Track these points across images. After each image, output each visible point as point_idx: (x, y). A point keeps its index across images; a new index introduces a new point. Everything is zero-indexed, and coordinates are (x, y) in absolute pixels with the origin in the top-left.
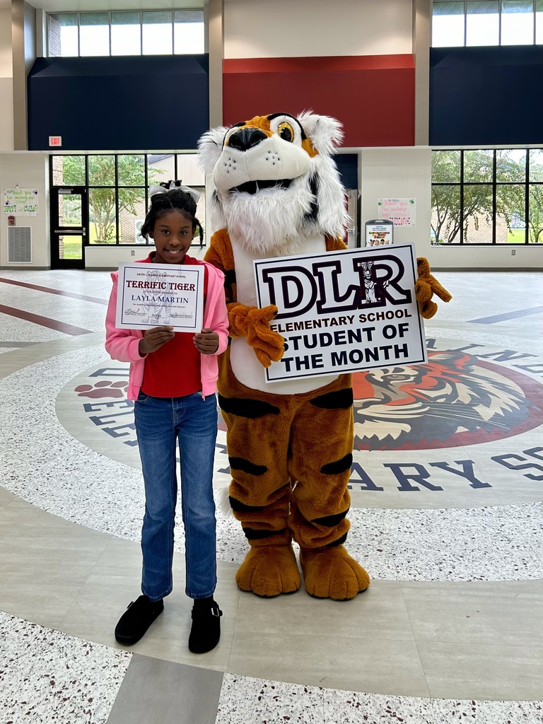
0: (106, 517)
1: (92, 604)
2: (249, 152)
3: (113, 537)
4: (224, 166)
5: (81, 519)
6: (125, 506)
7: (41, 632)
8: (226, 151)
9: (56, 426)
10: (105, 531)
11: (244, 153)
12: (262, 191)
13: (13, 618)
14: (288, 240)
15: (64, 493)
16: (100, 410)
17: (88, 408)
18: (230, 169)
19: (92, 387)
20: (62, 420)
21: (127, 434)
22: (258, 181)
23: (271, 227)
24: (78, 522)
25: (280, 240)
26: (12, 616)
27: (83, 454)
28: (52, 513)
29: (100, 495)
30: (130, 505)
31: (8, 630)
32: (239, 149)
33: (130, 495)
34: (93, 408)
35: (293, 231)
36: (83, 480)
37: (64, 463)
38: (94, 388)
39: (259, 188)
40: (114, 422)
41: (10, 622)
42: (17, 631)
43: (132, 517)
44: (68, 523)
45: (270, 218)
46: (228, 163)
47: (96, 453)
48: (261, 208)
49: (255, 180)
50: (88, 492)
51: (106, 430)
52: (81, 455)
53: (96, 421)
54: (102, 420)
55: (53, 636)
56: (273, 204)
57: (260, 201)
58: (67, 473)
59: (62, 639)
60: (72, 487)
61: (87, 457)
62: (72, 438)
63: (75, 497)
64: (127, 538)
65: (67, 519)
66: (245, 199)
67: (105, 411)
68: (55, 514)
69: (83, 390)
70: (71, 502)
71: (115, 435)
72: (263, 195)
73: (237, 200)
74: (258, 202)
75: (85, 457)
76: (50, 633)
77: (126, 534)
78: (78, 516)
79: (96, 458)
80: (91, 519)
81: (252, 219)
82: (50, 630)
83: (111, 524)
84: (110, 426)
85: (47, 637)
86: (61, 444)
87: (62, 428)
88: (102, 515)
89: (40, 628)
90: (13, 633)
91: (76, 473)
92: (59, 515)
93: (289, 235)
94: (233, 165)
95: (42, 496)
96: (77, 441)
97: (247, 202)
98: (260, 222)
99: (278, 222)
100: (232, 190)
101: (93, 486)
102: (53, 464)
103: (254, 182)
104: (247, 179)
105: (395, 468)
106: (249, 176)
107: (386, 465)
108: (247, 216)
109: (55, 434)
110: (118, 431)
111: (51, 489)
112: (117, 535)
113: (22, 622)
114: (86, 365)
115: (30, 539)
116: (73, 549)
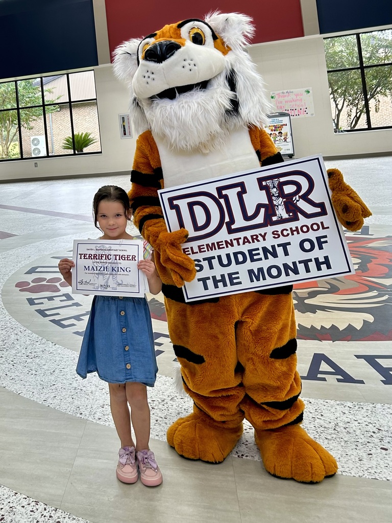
0: (76, 402)
1: (86, 486)
2: (165, 63)
3: (88, 422)
4: (143, 78)
5: (53, 403)
6: (92, 392)
7: (45, 509)
8: (143, 65)
9: (7, 318)
10: (78, 415)
11: (161, 65)
12: (181, 96)
13: (16, 493)
14: (213, 137)
15: (31, 378)
16: (42, 303)
17: (31, 302)
18: (149, 80)
19: (30, 284)
20: (12, 313)
21: (73, 325)
22: (177, 87)
23: (195, 129)
24: (51, 406)
25: (204, 138)
26: (14, 492)
27: (39, 343)
28: (25, 396)
29: (65, 381)
30: (96, 391)
31: (14, 505)
32: (155, 62)
33: (94, 382)
34: (36, 301)
35: (216, 127)
36: (45, 367)
37: (23, 351)
38: (32, 284)
39: (179, 93)
40: (58, 314)
41: (14, 497)
42: (23, 507)
43: (101, 403)
44: (42, 406)
45: (192, 120)
46: (146, 75)
47: (51, 343)
48: (183, 112)
49: (174, 87)
50: (53, 378)
51: (53, 321)
52: (37, 344)
53: (42, 313)
54: (48, 313)
55: (58, 515)
56: (194, 106)
57: (181, 105)
58: (29, 360)
59: (67, 518)
60: (37, 373)
61: (43, 346)
62: (25, 329)
63: (42, 383)
64: (102, 423)
65: (41, 403)
66: (167, 105)
67: (47, 305)
68: (28, 397)
69: (22, 286)
70: (39, 387)
71: (64, 326)
72: (183, 100)
73: (158, 108)
74: (179, 107)
75: (41, 346)
76: (54, 512)
77: (100, 419)
78: (50, 401)
79: (50, 347)
80: (63, 403)
81: (175, 122)
82: (53, 508)
83: (82, 408)
84: (57, 318)
85: (52, 515)
86: (17, 334)
87: (14, 320)
88: (72, 400)
89: (43, 506)
90: (19, 507)
91: (37, 360)
92: (32, 399)
93: (213, 132)
94: (152, 76)
95: (12, 381)
96: (30, 332)
97: (168, 107)
98: (183, 126)
99: (200, 122)
100: (152, 98)
101: (56, 372)
102: (15, 352)
103: (173, 89)
104: (166, 87)
105: (371, 360)
106: (168, 84)
107: (358, 357)
108: (171, 120)
109: (9, 325)
110: (65, 323)
111: (18, 374)
112: (91, 419)
113: (26, 498)
114: (19, 265)
115: (12, 420)
116: (53, 431)
